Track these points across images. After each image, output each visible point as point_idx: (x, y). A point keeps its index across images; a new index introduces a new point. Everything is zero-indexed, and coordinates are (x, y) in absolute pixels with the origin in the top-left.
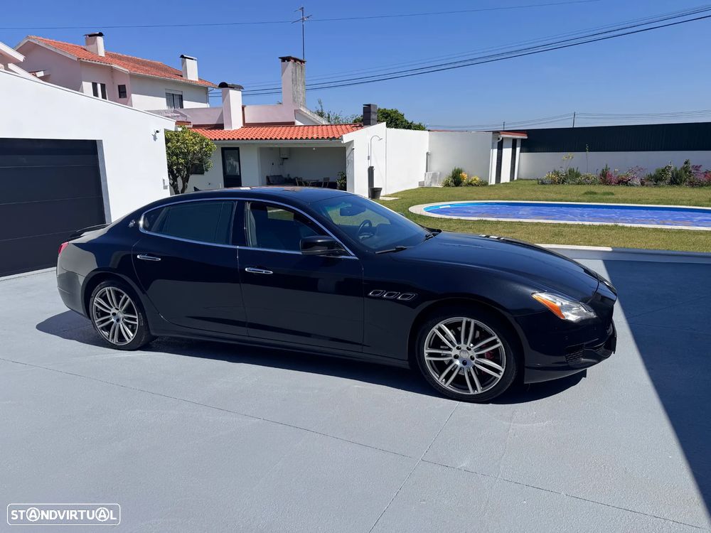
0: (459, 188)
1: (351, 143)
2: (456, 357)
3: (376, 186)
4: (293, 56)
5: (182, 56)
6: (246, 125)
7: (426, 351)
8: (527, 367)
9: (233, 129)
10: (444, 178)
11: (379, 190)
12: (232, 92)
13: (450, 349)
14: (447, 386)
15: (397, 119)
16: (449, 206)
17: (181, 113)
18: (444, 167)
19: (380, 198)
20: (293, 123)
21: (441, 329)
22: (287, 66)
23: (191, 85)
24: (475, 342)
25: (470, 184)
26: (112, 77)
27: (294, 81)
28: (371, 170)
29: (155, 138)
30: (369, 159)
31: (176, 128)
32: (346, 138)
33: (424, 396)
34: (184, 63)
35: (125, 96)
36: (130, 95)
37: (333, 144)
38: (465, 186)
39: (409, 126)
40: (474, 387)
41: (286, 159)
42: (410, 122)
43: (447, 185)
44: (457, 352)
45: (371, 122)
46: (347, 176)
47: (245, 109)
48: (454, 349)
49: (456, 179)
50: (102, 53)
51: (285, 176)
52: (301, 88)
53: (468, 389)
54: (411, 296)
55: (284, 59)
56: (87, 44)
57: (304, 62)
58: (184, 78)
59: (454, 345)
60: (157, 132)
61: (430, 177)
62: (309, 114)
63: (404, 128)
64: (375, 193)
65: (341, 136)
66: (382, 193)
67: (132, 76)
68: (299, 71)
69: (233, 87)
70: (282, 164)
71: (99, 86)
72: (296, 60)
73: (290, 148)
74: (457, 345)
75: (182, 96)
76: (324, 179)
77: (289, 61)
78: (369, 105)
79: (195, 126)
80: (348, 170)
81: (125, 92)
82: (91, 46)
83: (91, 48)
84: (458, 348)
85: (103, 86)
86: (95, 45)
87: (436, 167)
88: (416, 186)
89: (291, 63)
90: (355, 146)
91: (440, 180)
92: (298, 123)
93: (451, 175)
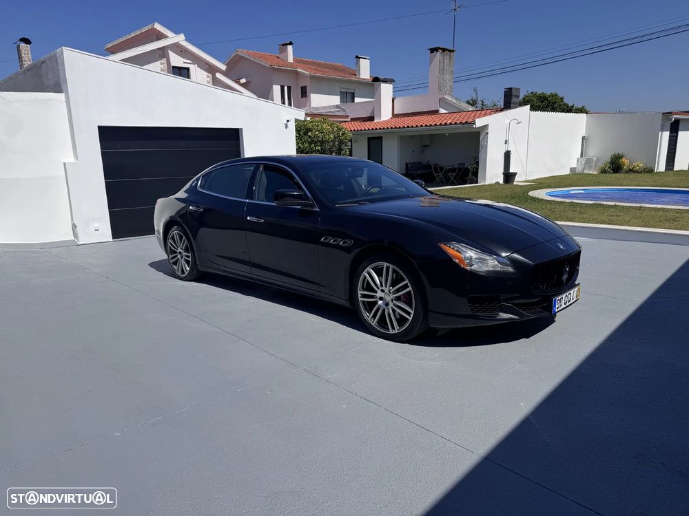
0: (617, 175)
1: (486, 126)
2: (381, 299)
3: (511, 171)
4: (441, 47)
5: (357, 57)
6: (394, 116)
7: (360, 292)
8: (431, 311)
9: (382, 120)
10: (601, 165)
11: (514, 174)
12: (383, 85)
13: (376, 292)
14: (374, 323)
15: (555, 103)
16: (583, 192)
17: (342, 109)
18: (601, 152)
19: (515, 183)
20: (437, 111)
21: (368, 272)
22: (435, 56)
23: (363, 83)
24: (393, 285)
25: (631, 171)
26: (297, 80)
27: (442, 71)
28: (507, 155)
29: (286, 127)
30: (506, 143)
31: (305, 118)
32: (479, 123)
33: (359, 332)
34: (358, 63)
35: (306, 97)
36: (310, 95)
37: (465, 129)
38: (624, 173)
39: (569, 109)
40: (393, 328)
41: (427, 146)
42: (570, 105)
43: (604, 171)
44: (382, 295)
45: (512, 105)
46: (480, 160)
47: (395, 101)
48: (379, 291)
49: (615, 166)
50: (291, 59)
51: (425, 163)
52: (448, 77)
53: (388, 329)
54: (350, 242)
55: (432, 50)
56: (280, 53)
57: (453, 51)
58: (357, 76)
59: (379, 288)
60: (288, 121)
61: (583, 163)
62: (455, 101)
63: (563, 111)
64: (509, 177)
65: (474, 121)
66: (517, 178)
67: (312, 78)
68: (447, 61)
69: (385, 81)
70: (423, 151)
71: (286, 88)
72: (444, 50)
73: (431, 135)
74: (381, 288)
75: (354, 93)
76: (459, 165)
77: (437, 51)
78: (511, 89)
79: (353, 120)
80: (481, 155)
81: (306, 92)
82: (282, 54)
83: (281, 56)
84: (383, 291)
85: (289, 88)
86: (285, 54)
87: (592, 153)
88: (567, 172)
89: (438, 54)
90: (490, 130)
91: (596, 165)
92: (442, 111)
93: (609, 160)
